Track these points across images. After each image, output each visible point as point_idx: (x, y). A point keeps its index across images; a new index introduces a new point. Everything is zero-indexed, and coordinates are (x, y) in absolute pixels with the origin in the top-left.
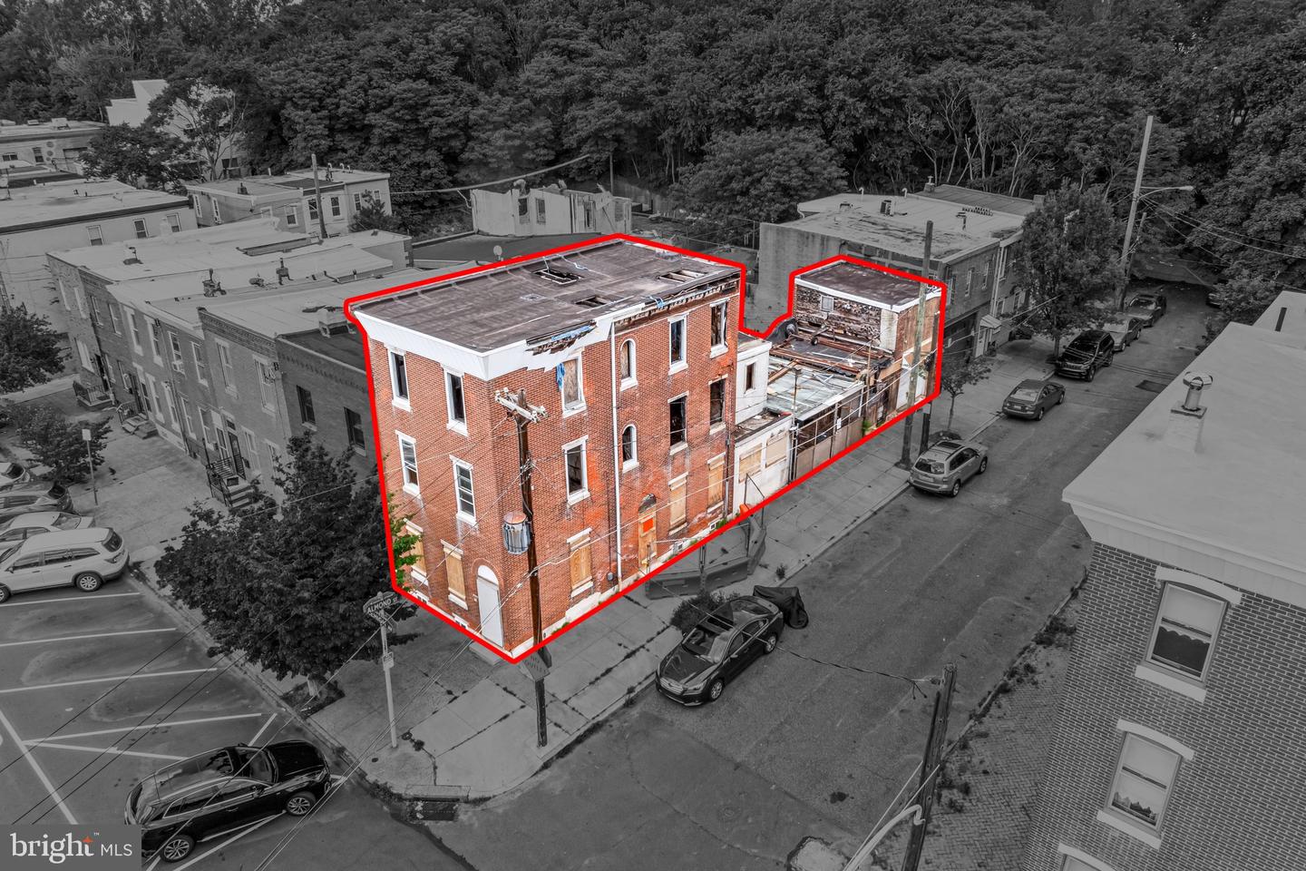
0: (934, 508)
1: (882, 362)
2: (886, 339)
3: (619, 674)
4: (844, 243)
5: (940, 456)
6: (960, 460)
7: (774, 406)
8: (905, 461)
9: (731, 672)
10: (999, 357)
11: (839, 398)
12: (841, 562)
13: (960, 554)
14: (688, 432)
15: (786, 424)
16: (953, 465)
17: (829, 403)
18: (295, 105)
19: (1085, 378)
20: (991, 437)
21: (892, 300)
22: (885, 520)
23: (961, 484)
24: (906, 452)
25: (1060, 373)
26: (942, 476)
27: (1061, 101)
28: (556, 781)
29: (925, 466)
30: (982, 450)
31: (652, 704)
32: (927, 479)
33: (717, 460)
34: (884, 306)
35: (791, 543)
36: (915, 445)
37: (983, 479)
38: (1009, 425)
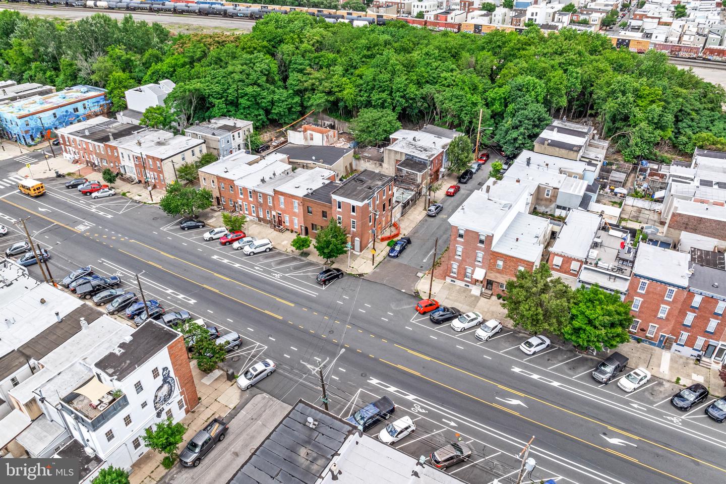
0: (432, 219)
1: (418, 186)
2: (419, 180)
3: (381, 254)
4: (406, 154)
5: (433, 208)
6: (437, 208)
7: (398, 200)
8: (425, 209)
9: (401, 252)
10: (445, 178)
11: (410, 196)
12: (416, 231)
13: (438, 228)
14: (385, 209)
15: (401, 204)
16: (435, 210)
17: (409, 198)
18: (213, 97)
19: (465, 183)
20: (443, 201)
21: (420, 171)
22: (423, 222)
23: (437, 213)
24: (425, 207)
25: (460, 182)
26: (433, 213)
27: (459, 102)
28: (377, 270)
29: (430, 210)
30: (441, 205)
31: (388, 258)
32: (430, 213)
33: (390, 214)
34: (418, 173)
35: (405, 229)
36: (427, 205)
37: (442, 212)
38: (448, 197)
